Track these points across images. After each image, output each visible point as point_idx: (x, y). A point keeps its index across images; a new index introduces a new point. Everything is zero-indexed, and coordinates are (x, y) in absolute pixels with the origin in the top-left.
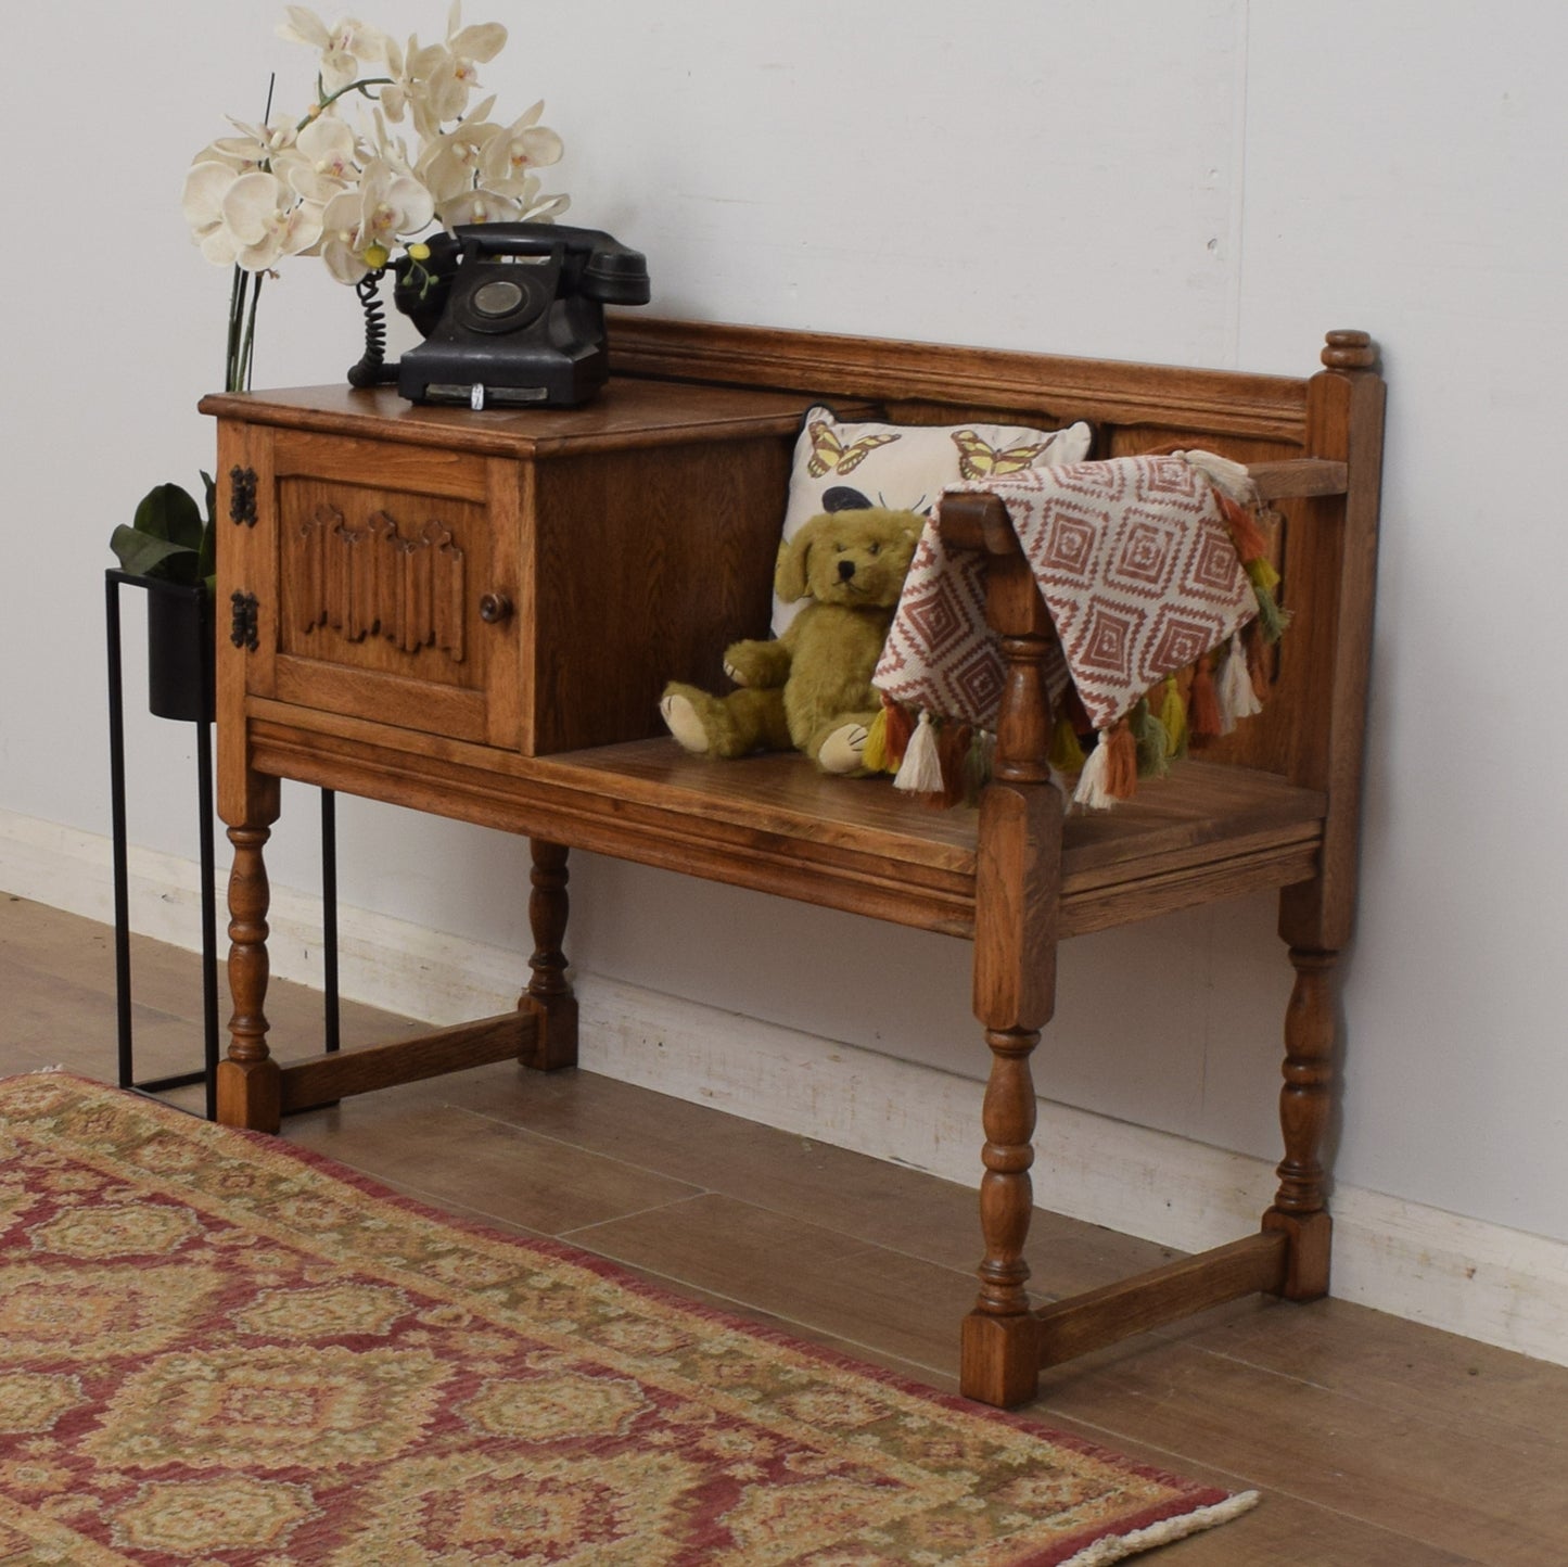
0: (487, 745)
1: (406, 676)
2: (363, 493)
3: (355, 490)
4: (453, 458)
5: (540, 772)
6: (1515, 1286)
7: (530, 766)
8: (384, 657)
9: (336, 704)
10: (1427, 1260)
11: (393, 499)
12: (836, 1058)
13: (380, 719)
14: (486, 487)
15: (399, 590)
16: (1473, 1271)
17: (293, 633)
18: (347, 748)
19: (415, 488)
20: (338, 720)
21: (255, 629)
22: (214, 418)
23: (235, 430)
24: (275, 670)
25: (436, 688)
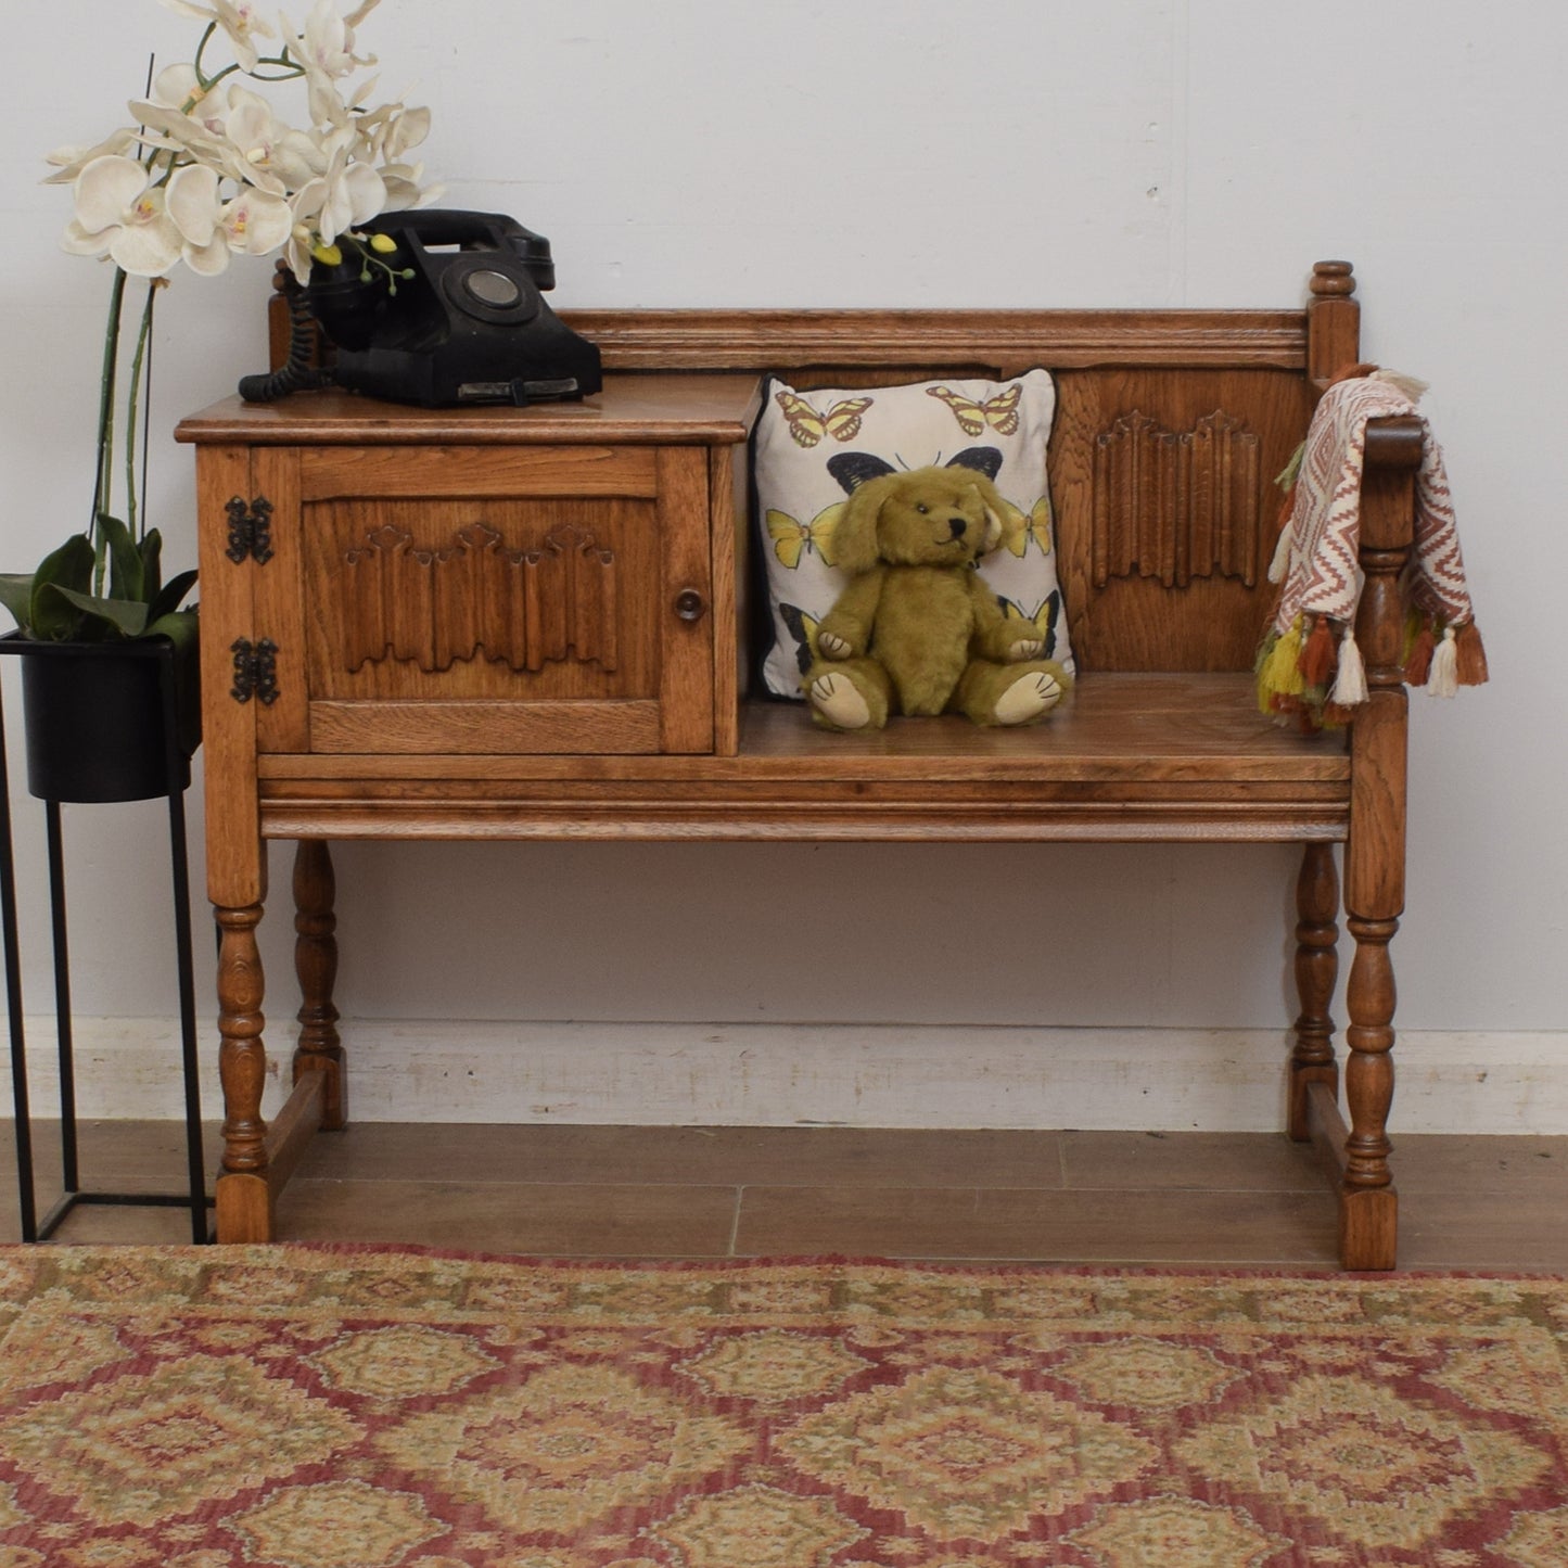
0: (663, 753)
1: (523, 699)
2: (445, 507)
3: (430, 505)
4: (605, 453)
5: (747, 769)
6: (1528, 1079)
7: (733, 766)
8: (484, 683)
9: (416, 744)
10: (1435, 1077)
11: (492, 509)
12: (716, 1039)
13: (489, 750)
14: (659, 480)
15: (517, 607)
16: (1485, 1075)
17: (328, 677)
18: (430, 790)
19: (542, 492)
20: (419, 761)
21: (273, 678)
22: (193, 445)
23: (231, 456)
24: (308, 718)
25: (578, 705)
